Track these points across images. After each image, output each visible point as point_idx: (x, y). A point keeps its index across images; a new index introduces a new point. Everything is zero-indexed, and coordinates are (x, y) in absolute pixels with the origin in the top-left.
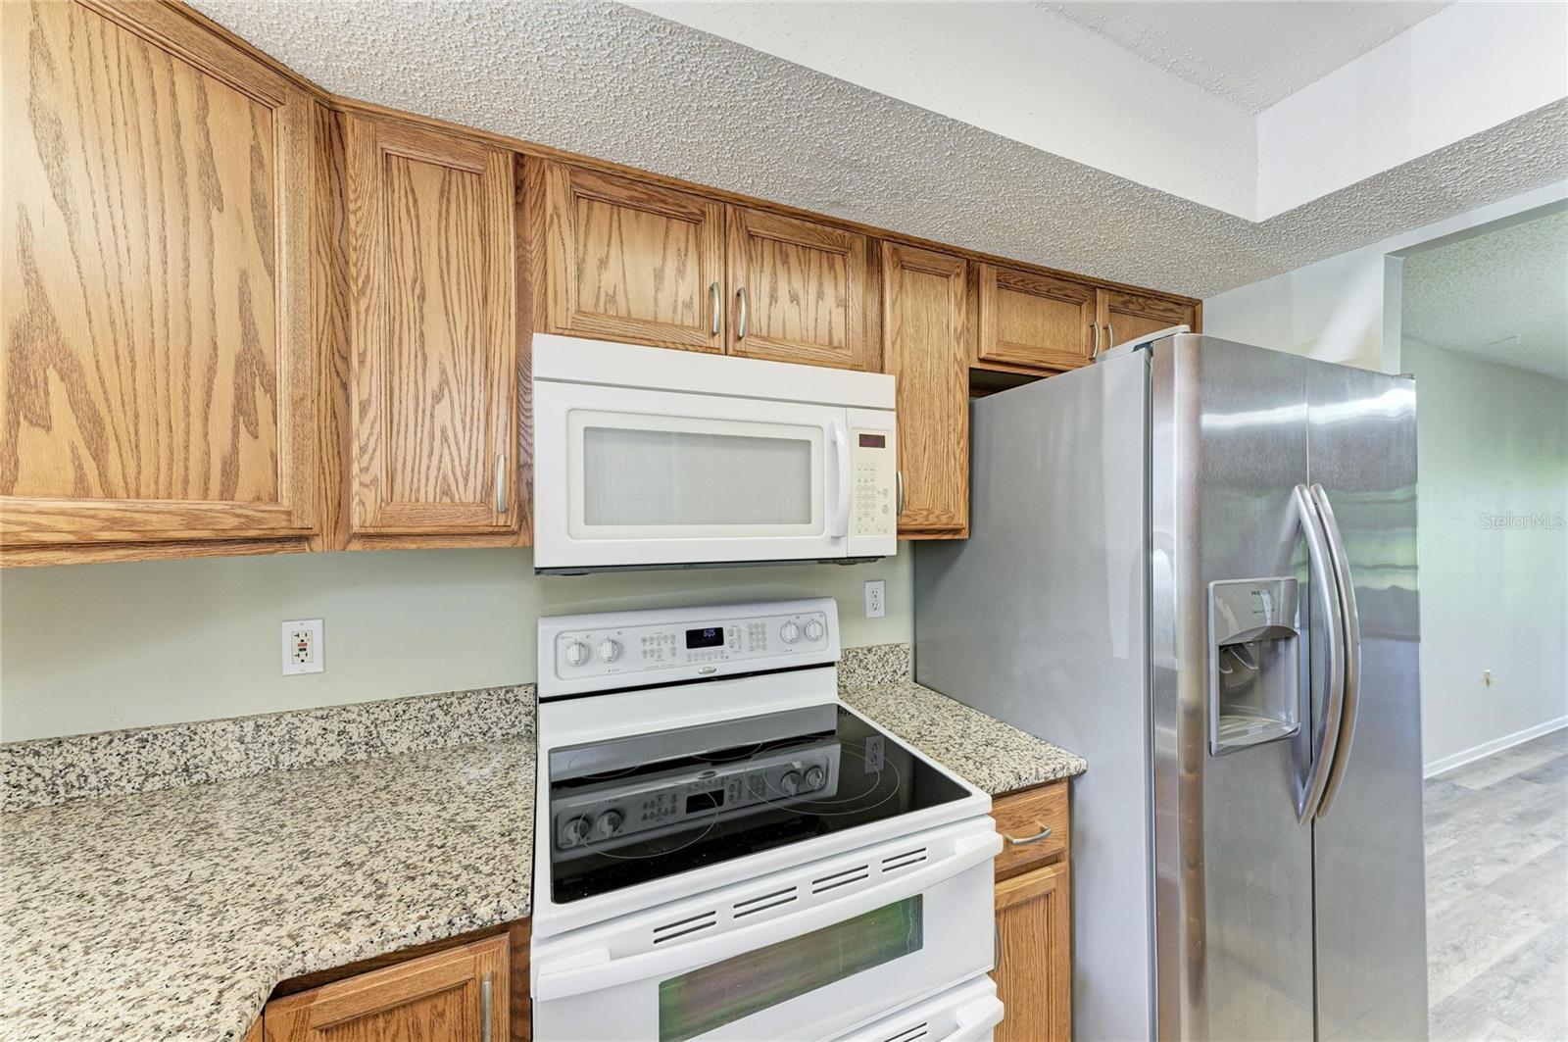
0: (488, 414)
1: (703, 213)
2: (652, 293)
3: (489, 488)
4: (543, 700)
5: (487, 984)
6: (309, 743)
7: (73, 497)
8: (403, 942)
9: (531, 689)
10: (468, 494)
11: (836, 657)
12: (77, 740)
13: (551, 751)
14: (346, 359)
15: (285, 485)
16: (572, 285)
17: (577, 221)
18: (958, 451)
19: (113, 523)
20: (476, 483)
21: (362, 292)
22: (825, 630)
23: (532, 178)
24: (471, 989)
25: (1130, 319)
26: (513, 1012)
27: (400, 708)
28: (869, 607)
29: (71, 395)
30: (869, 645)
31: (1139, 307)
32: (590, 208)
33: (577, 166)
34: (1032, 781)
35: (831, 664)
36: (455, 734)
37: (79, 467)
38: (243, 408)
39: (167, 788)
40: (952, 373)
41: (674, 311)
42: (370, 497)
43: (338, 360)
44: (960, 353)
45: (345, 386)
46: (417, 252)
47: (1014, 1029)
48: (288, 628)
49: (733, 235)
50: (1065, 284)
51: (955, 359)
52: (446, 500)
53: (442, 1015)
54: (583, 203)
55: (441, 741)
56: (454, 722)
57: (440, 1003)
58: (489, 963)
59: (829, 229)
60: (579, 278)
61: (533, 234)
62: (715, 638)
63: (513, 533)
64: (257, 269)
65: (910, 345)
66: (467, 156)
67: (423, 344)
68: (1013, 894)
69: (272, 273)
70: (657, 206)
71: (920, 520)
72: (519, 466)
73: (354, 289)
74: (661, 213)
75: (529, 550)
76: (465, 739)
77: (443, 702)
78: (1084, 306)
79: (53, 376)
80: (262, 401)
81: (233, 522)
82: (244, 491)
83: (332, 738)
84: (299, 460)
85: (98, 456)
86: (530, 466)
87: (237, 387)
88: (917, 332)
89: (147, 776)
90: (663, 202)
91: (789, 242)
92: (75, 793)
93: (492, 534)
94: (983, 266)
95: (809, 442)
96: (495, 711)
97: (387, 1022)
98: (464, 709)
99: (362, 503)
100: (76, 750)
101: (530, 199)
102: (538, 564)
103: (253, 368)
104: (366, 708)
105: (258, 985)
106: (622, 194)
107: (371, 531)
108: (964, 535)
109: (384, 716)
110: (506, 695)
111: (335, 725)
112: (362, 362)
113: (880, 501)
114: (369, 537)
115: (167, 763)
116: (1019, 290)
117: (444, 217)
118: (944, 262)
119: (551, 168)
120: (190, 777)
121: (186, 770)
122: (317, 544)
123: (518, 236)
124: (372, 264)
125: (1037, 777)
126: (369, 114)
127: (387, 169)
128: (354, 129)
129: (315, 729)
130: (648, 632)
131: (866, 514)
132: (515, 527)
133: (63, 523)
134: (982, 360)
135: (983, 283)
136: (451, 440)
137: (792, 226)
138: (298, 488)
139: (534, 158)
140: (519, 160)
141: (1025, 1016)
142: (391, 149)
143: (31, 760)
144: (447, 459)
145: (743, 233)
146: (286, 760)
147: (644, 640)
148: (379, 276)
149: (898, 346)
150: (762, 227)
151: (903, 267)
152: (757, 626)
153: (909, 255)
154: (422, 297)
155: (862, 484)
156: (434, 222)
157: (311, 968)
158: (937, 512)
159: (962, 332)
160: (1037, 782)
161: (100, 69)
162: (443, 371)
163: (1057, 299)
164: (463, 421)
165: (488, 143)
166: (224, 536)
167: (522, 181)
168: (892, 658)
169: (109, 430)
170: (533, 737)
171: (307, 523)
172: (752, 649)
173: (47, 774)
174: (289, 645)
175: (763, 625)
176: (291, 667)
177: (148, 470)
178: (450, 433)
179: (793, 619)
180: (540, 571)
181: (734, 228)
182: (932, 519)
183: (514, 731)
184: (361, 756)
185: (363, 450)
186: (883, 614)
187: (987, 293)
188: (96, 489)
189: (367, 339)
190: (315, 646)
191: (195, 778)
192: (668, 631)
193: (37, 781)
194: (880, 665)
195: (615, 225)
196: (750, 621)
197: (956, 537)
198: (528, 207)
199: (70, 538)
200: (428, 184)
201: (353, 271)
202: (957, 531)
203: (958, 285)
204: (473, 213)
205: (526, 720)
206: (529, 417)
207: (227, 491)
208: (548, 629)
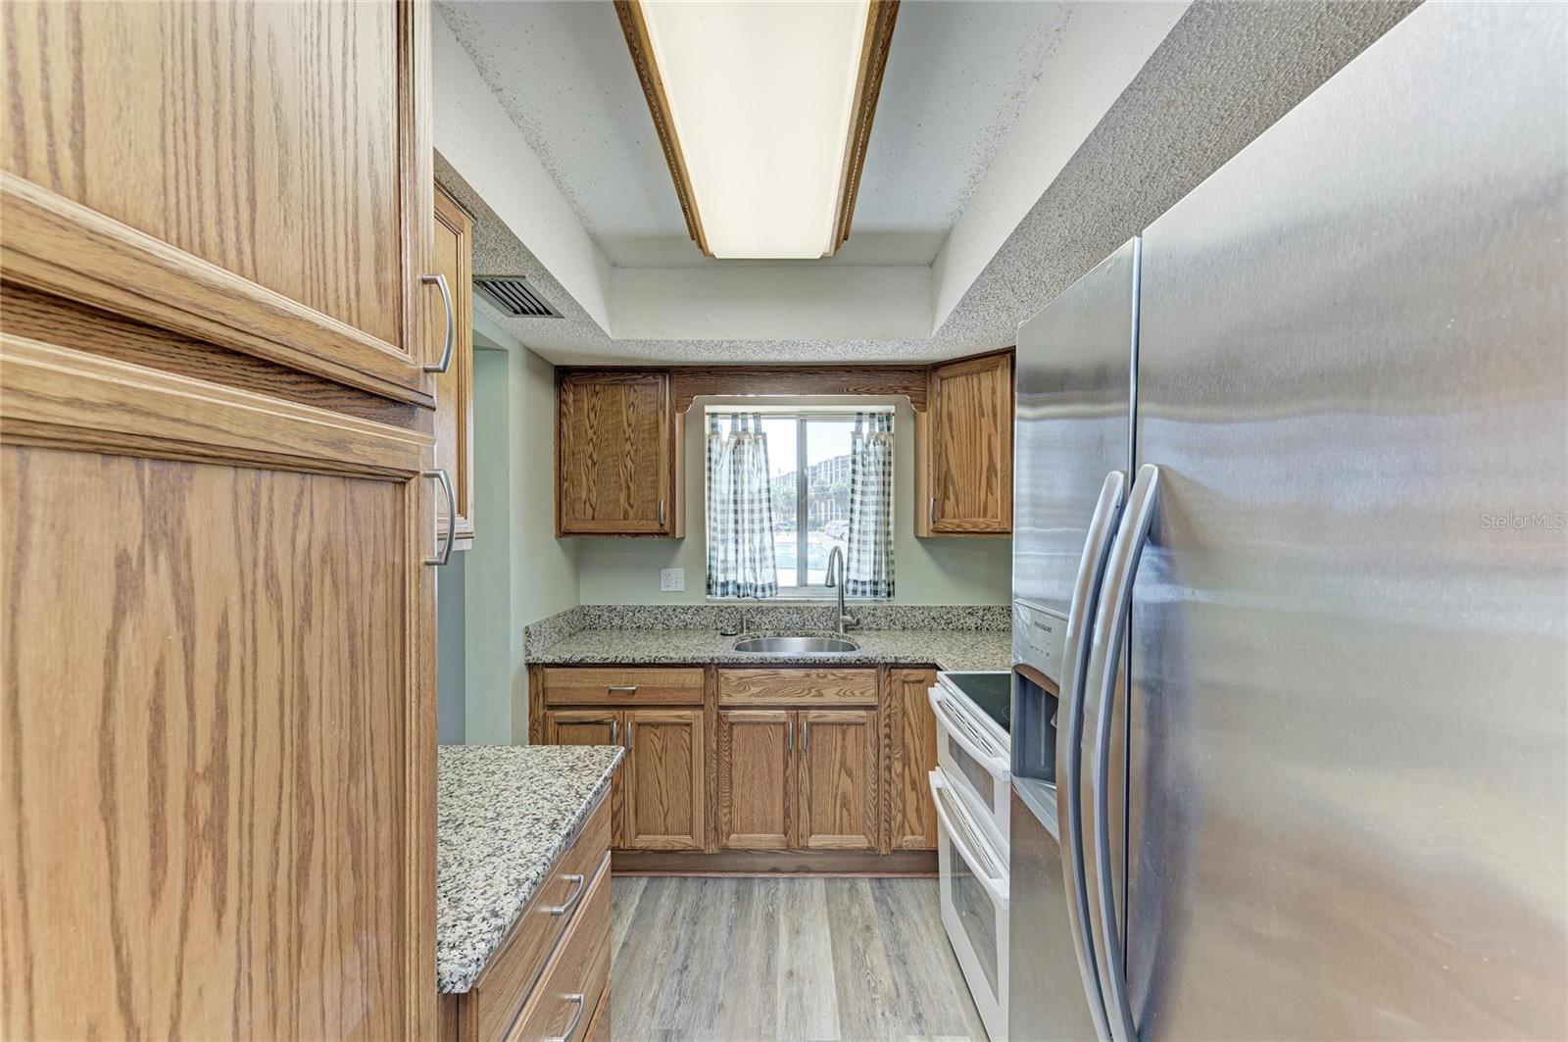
169: (960, 500)
188: (958, 518)
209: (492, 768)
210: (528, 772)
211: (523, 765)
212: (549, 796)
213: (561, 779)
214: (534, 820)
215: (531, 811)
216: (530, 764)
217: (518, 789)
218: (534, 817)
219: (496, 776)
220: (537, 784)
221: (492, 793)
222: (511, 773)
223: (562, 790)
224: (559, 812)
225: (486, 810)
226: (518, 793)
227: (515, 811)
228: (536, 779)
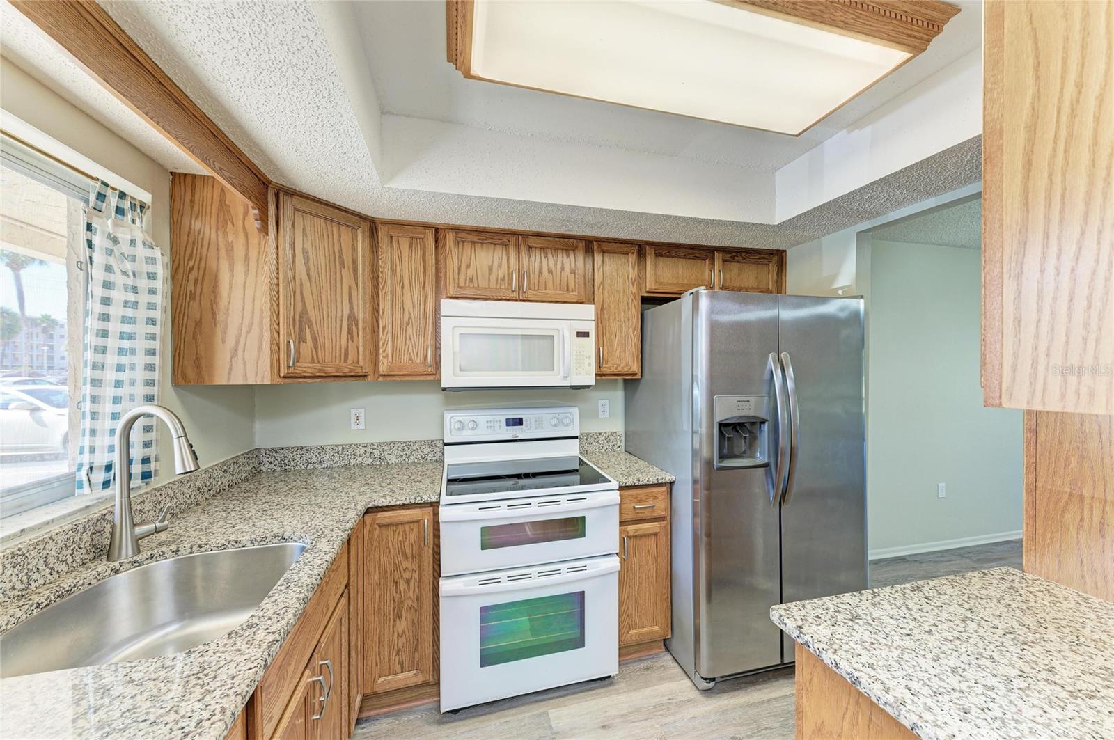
0: (425, 329)
1: (509, 241)
2: (488, 276)
3: (425, 358)
4: (446, 444)
5: (426, 521)
6: (360, 456)
7: (311, 363)
8: (402, 502)
9: (441, 442)
10: (418, 360)
11: (578, 435)
12: (288, 449)
13: (448, 465)
14: (378, 312)
15: (361, 357)
16: (456, 276)
17: (458, 251)
18: (633, 337)
19: (320, 370)
20: (421, 355)
21: (383, 287)
22: (572, 421)
23: (441, 236)
24: (421, 523)
25: (736, 265)
26: (434, 535)
27: (392, 445)
28: (600, 413)
29: (311, 332)
30: (600, 432)
31: (742, 258)
32: (463, 246)
33: (458, 230)
34: (645, 482)
35: (576, 438)
36: (412, 457)
37: (312, 354)
38: (350, 332)
39: (315, 468)
40: (630, 300)
41: (497, 283)
42: (385, 361)
43: (375, 311)
44: (634, 290)
45: (377, 321)
46: (401, 270)
47: (638, 589)
48: (353, 411)
49: (522, 247)
50: (694, 251)
51: (632, 293)
52: (411, 362)
53: (412, 530)
54: (461, 244)
55: (407, 460)
56: (411, 453)
57: (412, 525)
58: (425, 515)
59: (567, 240)
60: (459, 273)
61: (442, 258)
62: (519, 422)
63: (434, 374)
64: (354, 285)
65: (608, 288)
66: (418, 233)
67: (403, 305)
68: (637, 530)
69: (357, 286)
70: (490, 241)
71: (613, 369)
72: (436, 349)
73: (381, 287)
74: (491, 243)
75: (439, 381)
76: (416, 460)
77: (408, 444)
78: (707, 261)
79: (307, 327)
80: (354, 328)
81: (347, 370)
82: (350, 361)
83: (368, 455)
84: (364, 350)
85: (316, 350)
86: (440, 348)
87: (348, 325)
88: (612, 281)
89: (309, 463)
90: (492, 239)
91: (547, 248)
92: (287, 467)
93: (426, 375)
94: (647, 247)
95: (553, 336)
96: (427, 450)
97: (397, 528)
98: (415, 448)
99: (383, 363)
100: (287, 452)
101: (441, 245)
102: (443, 386)
103: (352, 319)
104: (380, 444)
105: (361, 507)
106: (475, 238)
107: (386, 373)
108: (639, 376)
109: (386, 448)
110: (432, 444)
111: (369, 450)
112: (383, 313)
113: (587, 361)
114: (385, 375)
115: (314, 459)
116: (668, 257)
117: (410, 256)
118: (624, 247)
119: (448, 232)
120: (322, 465)
121: (320, 462)
122: (369, 377)
123: (436, 259)
124: (386, 277)
125: (648, 481)
126: (385, 223)
127: (391, 242)
128: (380, 227)
129: (362, 452)
130: (489, 418)
131: (580, 367)
132: (434, 372)
133: (310, 370)
134: (648, 292)
135: (647, 255)
136: (412, 340)
137: (548, 241)
138: (364, 359)
139: (442, 229)
140: (437, 230)
141: (644, 584)
142: (392, 234)
143: (274, 454)
144: (411, 347)
145: (526, 248)
146: (353, 462)
147: (487, 422)
148: (389, 281)
149: (601, 290)
150: (535, 243)
151: (604, 252)
152: (539, 418)
153: (605, 246)
154: (403, 287)
155: (578, 353)
156: (407, 259)
157: (377, 505)
158: (622, 366)
159: (635, 280)
160: (648, 483)
161: (317, 234)
162: (410, 314)
163: (690, 258)
164: (416, 332)
165: (426, 226)
166: (345, 375)
167: (438, 238)
168: (612, 438)
169: (319, 343)
170: (442, 461)
171: (367, 371)
172: (536, 428)
173: (279, 459)
174: (353, 419)
175: (542, 418)
176: (354, 427)
177: (327, 354)
178: (412, 337)
179: (557, 415)
180: (444, 389)
181: (522, 245)
182: (619, 369)
183: (434, 459)
184: (378, 463)
185: (383, 344)
186: (608, 416)
187: (649, 260)
188: (316, 361)
189: (385, 304)
190: (362, 419)
191: (323, 466)
192: (497, 418)
193: (276, 462)
194: (606, 441)
195: (473, 251)
196: (537, 416)
197: (634, 377)
198: (440, 247)
199: (311, 375)
200: (405, 244)
201: (381, 280)
202: (635, 374)
203: (632, 258)
204: (420, 253)
205: (440, 454)
206: (440, 329)
207: (346, 361)
208: (447, 416)
209: (953, 681)
210: (907, 644)
211: (906, 657)
212: (903, 608)
213: (876, 616)
214: (930, 600)
215: (929, 608)
216: (897, 653)
217: (930, 632)
218: (929, 602)
219: (951, 663)
220: (906, 626)
221: (965, 645)
222: (930, 656)
223: (886, 605)
224: (904, 594)
225: (976, 632)
226: (934, 628)
227: (945, 615)
228: (903, 631)
